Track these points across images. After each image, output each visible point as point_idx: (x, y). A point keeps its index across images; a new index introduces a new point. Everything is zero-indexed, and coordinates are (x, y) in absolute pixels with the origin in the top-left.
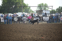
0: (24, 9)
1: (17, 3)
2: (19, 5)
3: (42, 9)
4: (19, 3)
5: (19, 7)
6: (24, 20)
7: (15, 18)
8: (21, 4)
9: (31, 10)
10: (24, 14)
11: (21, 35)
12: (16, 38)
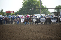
0: (43, 10)
1: (35, 6)
2: (38, 7)
3: (60, 11)
4: (38, 6)
5: (38, 9)
6: (42, 21)
7: (34, 19)
8: (40, 6)
9: (49, 12)
10: (42, 15)
11: (40, 35)
12: (35, 38)
